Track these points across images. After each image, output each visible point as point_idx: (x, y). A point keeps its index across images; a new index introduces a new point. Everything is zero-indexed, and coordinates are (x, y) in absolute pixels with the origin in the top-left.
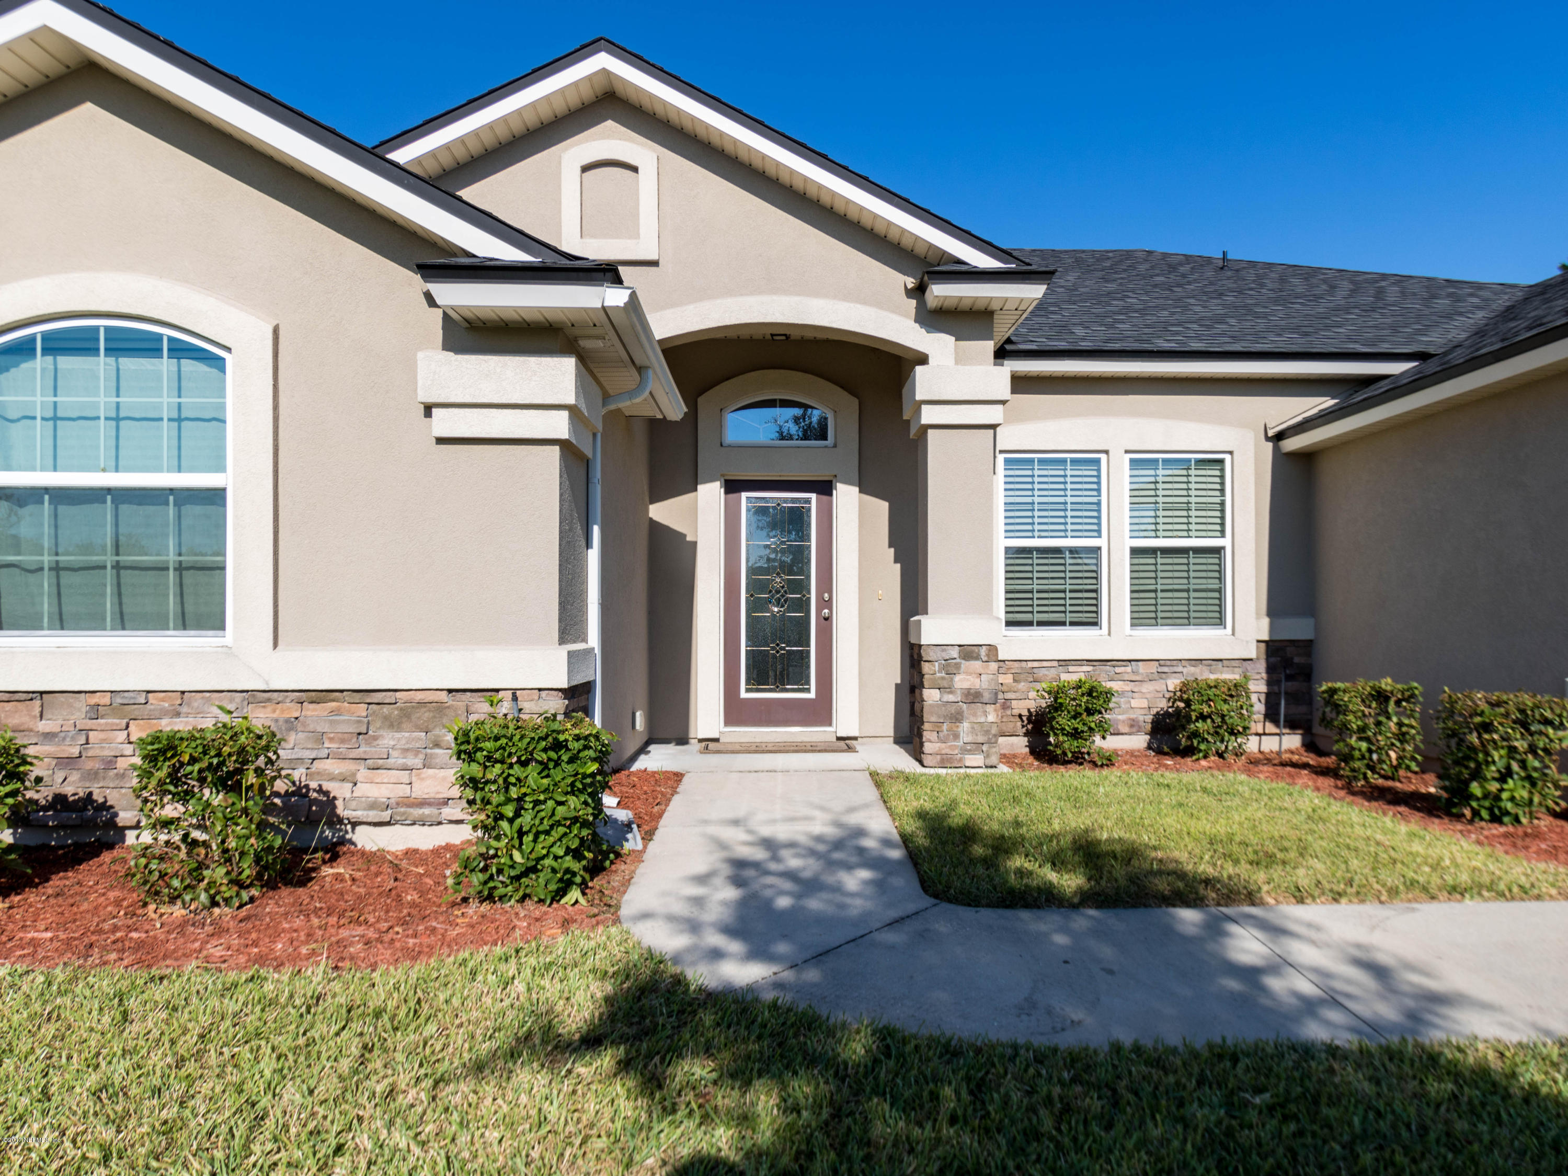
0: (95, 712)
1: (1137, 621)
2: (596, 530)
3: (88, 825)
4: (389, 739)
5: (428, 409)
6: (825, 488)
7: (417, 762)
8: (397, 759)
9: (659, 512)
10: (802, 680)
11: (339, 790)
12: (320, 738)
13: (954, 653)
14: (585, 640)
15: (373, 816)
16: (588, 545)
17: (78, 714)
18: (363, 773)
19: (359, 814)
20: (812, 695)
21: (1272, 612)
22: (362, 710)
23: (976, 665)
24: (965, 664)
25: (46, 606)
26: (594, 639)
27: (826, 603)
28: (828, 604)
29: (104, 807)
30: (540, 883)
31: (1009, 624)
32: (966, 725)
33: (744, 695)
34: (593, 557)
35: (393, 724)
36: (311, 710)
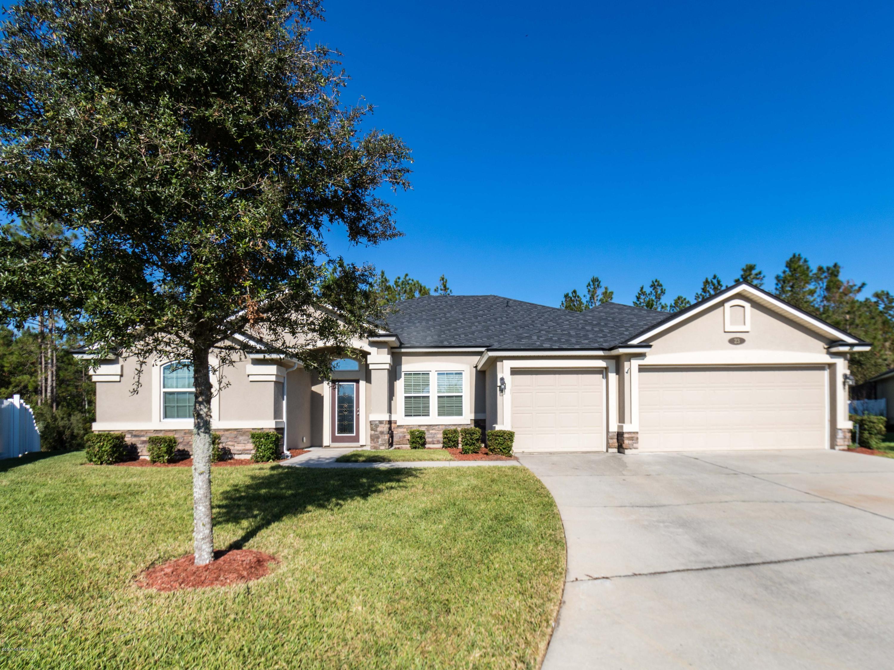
0: (185, 433)
1: (440, 414)
2: (285, 397)
3: (185, 454)
4: (241, 438)
5: (248, 376)
6: (357, 381)
7: (246, 442)
8: (242, 442)
9: (315, 388)
10: (352, 432)
11: (231, 448)
12: (228, 438)
13: (377, 422)
14: (282, 419)
15: (238, 452)
16: (283, 399)
17: (182, 434)
18: (236, 444)
19: (235, 452)
20: (354, 435)
21: (476, 412)
22: (236, 432)
23: (383, 425)
24: (380, 425)
25: (176, 415)
26: (285, 419)
27: (358, 411)
28: (359, 411)
29: (187, 451)
30: (265, 459)
31: (406, 416)
32: (380, 440)
33: (337, 435)
34: (284, 403)
35: (242, 435)
36: (226, 433)
